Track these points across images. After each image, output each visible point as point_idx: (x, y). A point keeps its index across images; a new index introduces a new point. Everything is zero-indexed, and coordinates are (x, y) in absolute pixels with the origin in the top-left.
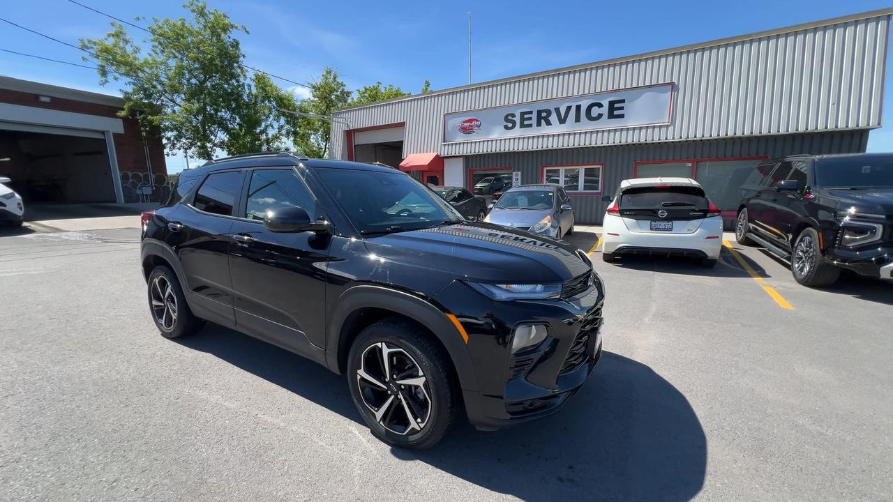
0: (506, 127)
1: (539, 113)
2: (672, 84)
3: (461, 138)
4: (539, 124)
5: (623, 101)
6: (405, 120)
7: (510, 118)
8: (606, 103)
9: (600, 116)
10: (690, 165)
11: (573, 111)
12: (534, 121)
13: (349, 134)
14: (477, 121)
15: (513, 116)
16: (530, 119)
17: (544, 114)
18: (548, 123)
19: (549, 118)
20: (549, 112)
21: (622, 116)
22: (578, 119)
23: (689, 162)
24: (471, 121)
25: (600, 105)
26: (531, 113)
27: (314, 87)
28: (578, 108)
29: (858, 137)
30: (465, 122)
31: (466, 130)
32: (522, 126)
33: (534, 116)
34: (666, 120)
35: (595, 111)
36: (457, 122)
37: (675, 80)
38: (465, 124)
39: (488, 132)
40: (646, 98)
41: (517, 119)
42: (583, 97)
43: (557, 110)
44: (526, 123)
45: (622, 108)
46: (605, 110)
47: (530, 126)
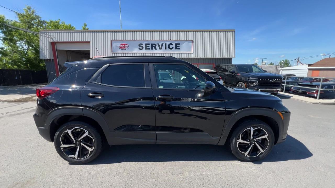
0: (139, 49)
1: (152, 44)
2: (192, 40)
3: (120, 51)
4: (152, 49)
5: (179, 44)
6: (90, 41)
7: (141, 45)
8: (174, 44)
9: (173, 48)
10: (197, 65)
11: (164, 45)
12: (150, 47)
13: (53, 44)
14: (127, 45)
15: (142, 44)
16: (149, 46)
17: (154, 45)
18: (156, 49)
19: (156, 47)
20: (156, 45)
21: (179, 49)
22: (166, 48)
23: (197, 64)
24: (124, 45)
25: (172, 45)
26: (149, 44)
27: (19, 15)
28: (166, 44)
29: (230, 60)
30: (121, 45)
31: (122, 48)
32: (146, 49)
33: (150, 45)
34: (192, 51)
35: (171, 46)
36: (118, 44)
37: (193, 40)
38: (122, 46)
39: (132, 50)
40: (185, 44)
41: (144, 46)
42: (167, 41)
43: (158, 44)
44: (147, 48)
45: (179, 46)
46: (174, 46)
47: (149, 49)
